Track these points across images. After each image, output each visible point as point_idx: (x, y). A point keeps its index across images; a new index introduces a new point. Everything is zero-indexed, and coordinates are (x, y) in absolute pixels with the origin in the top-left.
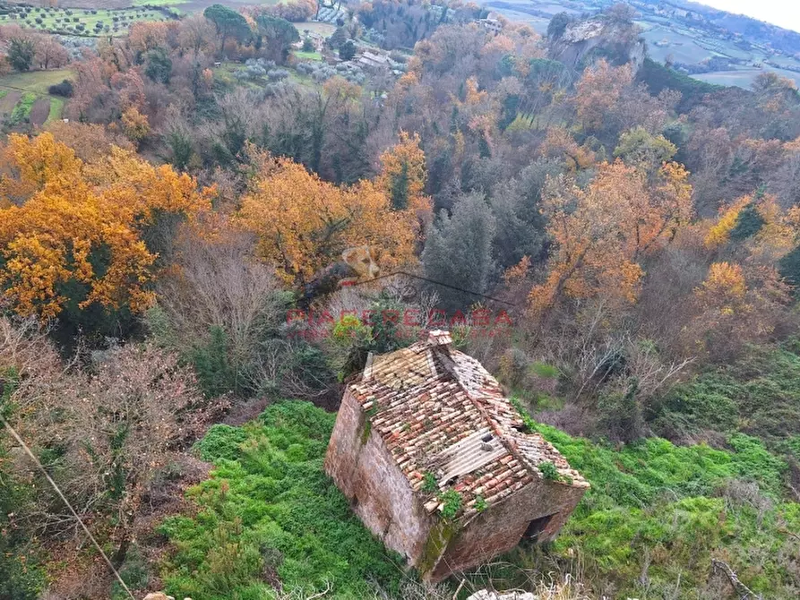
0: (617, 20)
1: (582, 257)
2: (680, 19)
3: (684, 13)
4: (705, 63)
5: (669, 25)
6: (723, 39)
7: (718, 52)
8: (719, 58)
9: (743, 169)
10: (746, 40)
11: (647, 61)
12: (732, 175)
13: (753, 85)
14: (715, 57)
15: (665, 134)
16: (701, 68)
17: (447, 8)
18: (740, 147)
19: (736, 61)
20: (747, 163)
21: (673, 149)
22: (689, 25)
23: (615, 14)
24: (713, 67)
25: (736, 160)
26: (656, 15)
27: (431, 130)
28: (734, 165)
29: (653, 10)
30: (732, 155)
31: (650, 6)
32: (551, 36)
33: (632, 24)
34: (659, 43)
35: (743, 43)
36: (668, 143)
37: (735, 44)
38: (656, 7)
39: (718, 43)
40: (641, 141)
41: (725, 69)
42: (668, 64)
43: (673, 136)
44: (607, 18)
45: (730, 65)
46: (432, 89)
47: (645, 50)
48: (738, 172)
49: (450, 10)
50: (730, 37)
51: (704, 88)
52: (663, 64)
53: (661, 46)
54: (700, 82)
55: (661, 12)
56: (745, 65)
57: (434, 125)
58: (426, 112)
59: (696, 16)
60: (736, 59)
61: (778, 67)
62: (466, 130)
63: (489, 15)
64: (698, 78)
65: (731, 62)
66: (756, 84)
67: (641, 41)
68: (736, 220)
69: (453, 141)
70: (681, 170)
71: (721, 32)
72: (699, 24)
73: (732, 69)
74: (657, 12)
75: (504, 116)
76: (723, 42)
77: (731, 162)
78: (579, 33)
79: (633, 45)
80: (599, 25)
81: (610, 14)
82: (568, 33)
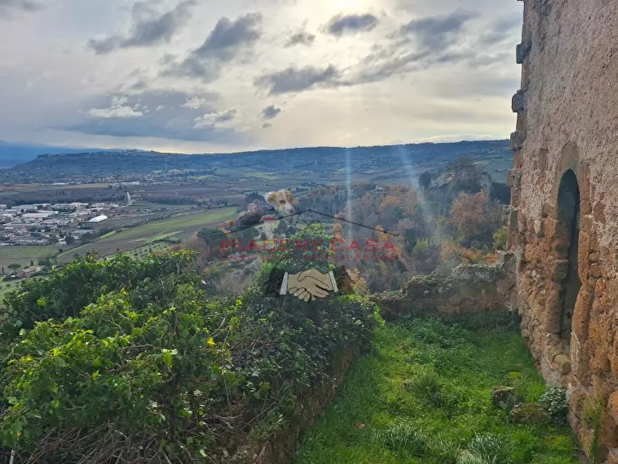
0: (463, 167)
5: (501, 158)
11: (495, 185)
23: (461, 163)
26: (490, 154)
29: (487, 152)
31: (483, 150)
32: (423, 188)
33: (474, 166)
34: (499, 170)
38: (488, 150)
44: (456, 167)
47: (490, 178)
53: (502, 171)
55: (493, 152)
63: (377, 186)
67: (485, 173)
69: (378, 268)
74: (490, 152)
75: (408, 244)
78: (440, 181)
79: (480, 178)
80: (452, 173)
81: (457, 165)
82: (433, 183)
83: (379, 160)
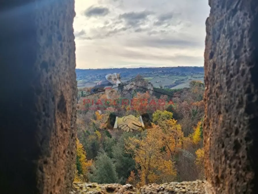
0: (139, 80)
1: (149, 165)
2: (161, 73)
3: (161, 71)
4: (174, 83)
5: (158, 76)
6: (176, 75)
7: (176, 79)
8: (177, 81)
9: (196, 113)
10: (183, 73)
11: (154, 88)
12: (194, 116)
13: (190, 86)
14: (176, 81)
15: (167, 110)
16: (174, 85)
17: (83, 91)
18: (192, 106)
19: (183, 80)
20: (197, 110)
21: (171, 114)
22: (164, 74)
23: (138, 78)
24: (177, 83)
25: (193, 111)
26: (153, 74)
27: (87, 134)
28: (193, 112)
29: (151, 73)
30: (191, 110)
31: (150, 72)
32: (120, 90)
33: (144, 80)
34: (158, 82)
35: (183, 74)
36: (169, 112)
37: (180, 75)
38: (152, 72)
39: (175, 76)
40: (160, 115)
41: (181, 83)
42: (161, 87)
43: (170, 109)
44: (136, 80)
45: (182, 82)
46: (83, 119)
47: (152, 85)
48: (195, 114)
49: (84, 92)
50: (178, 74)
51: (175, 91)
52: (160, 87)
53: (158, 83)
54: (173, 90)
55: (154, 73)
56: (186, 80)
57: (87, 132)
58: (83, 128)
59: (165, 71)
60: (183, 79)
61: (196, 78)
62: (99, 130)
63: (98, 90)
64: (173, 88)
65: (181, 81)
66: (190, 85)
67: (150, 83)
68: (200, 131)
69: (96, 135)
70: (174, 120)
71: (174, 73)
72: (167, 73)
73: (183, 83)
74: (153, 73)
75: (112, 121)
76: (176, 76)
77: (191, 112)
78: (128, 87)
79: (148, 85)
80: (134, 83)
81: (136, 79)
82: (125, 88)
83: (100, 76)
